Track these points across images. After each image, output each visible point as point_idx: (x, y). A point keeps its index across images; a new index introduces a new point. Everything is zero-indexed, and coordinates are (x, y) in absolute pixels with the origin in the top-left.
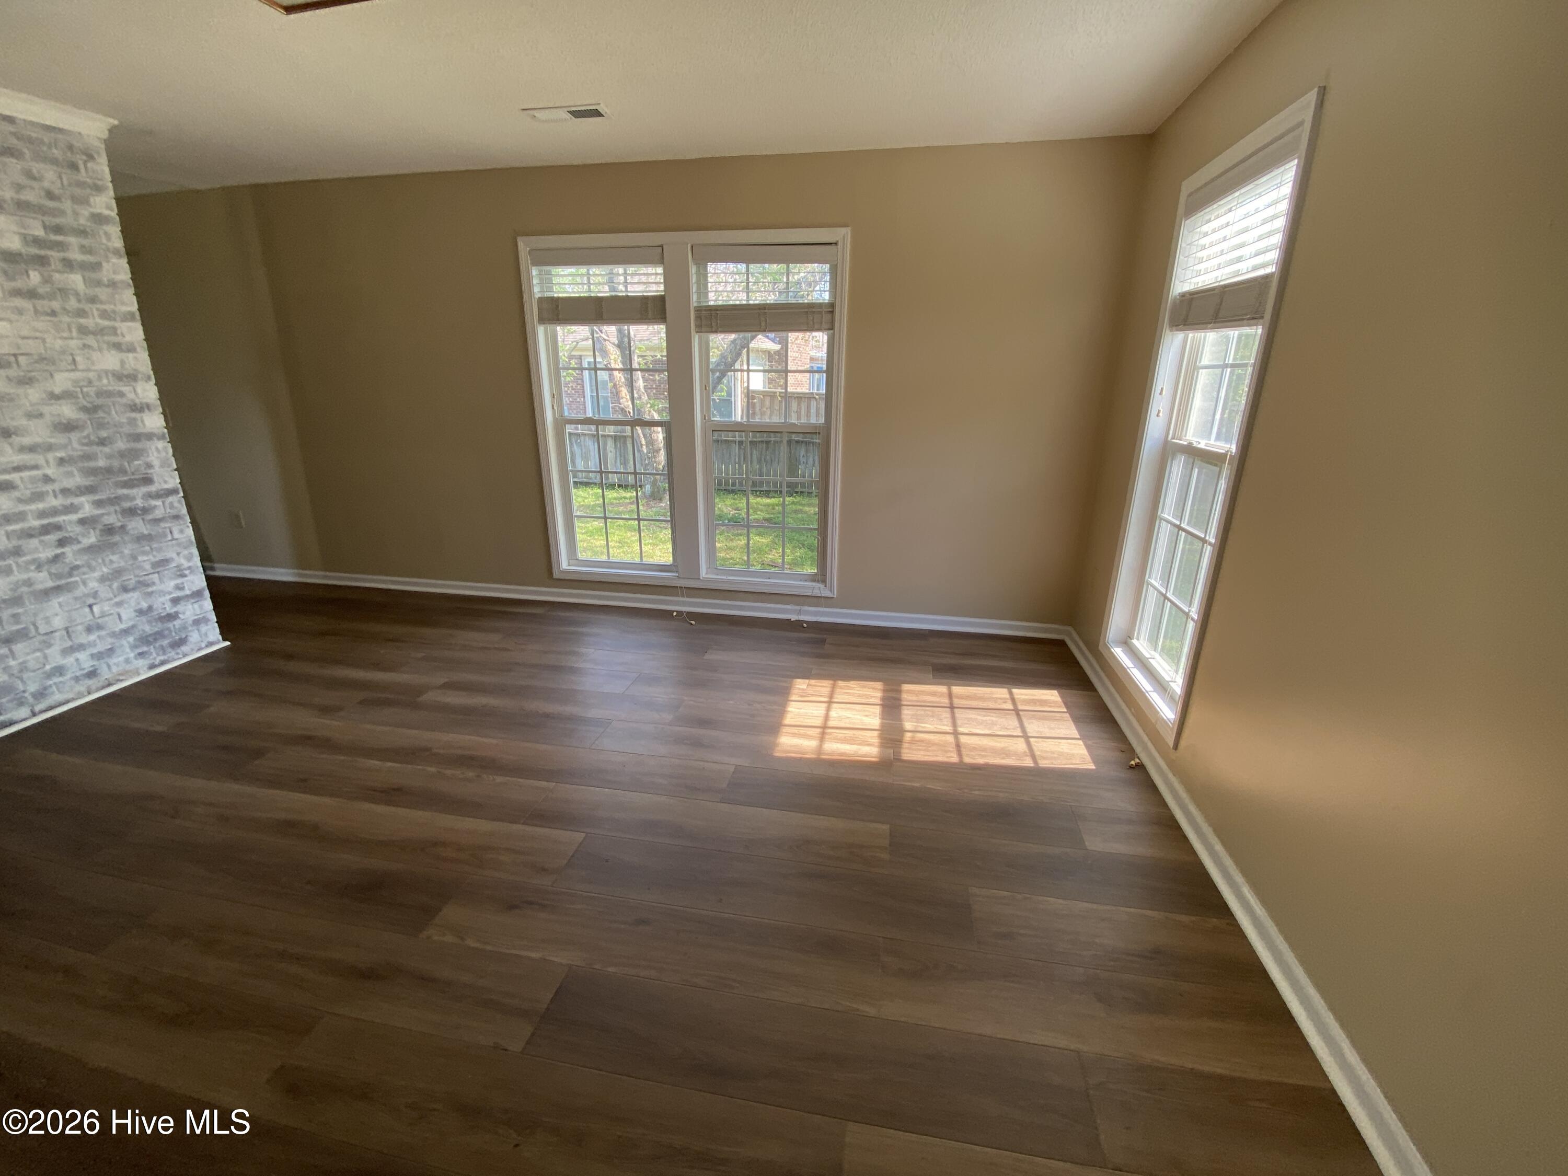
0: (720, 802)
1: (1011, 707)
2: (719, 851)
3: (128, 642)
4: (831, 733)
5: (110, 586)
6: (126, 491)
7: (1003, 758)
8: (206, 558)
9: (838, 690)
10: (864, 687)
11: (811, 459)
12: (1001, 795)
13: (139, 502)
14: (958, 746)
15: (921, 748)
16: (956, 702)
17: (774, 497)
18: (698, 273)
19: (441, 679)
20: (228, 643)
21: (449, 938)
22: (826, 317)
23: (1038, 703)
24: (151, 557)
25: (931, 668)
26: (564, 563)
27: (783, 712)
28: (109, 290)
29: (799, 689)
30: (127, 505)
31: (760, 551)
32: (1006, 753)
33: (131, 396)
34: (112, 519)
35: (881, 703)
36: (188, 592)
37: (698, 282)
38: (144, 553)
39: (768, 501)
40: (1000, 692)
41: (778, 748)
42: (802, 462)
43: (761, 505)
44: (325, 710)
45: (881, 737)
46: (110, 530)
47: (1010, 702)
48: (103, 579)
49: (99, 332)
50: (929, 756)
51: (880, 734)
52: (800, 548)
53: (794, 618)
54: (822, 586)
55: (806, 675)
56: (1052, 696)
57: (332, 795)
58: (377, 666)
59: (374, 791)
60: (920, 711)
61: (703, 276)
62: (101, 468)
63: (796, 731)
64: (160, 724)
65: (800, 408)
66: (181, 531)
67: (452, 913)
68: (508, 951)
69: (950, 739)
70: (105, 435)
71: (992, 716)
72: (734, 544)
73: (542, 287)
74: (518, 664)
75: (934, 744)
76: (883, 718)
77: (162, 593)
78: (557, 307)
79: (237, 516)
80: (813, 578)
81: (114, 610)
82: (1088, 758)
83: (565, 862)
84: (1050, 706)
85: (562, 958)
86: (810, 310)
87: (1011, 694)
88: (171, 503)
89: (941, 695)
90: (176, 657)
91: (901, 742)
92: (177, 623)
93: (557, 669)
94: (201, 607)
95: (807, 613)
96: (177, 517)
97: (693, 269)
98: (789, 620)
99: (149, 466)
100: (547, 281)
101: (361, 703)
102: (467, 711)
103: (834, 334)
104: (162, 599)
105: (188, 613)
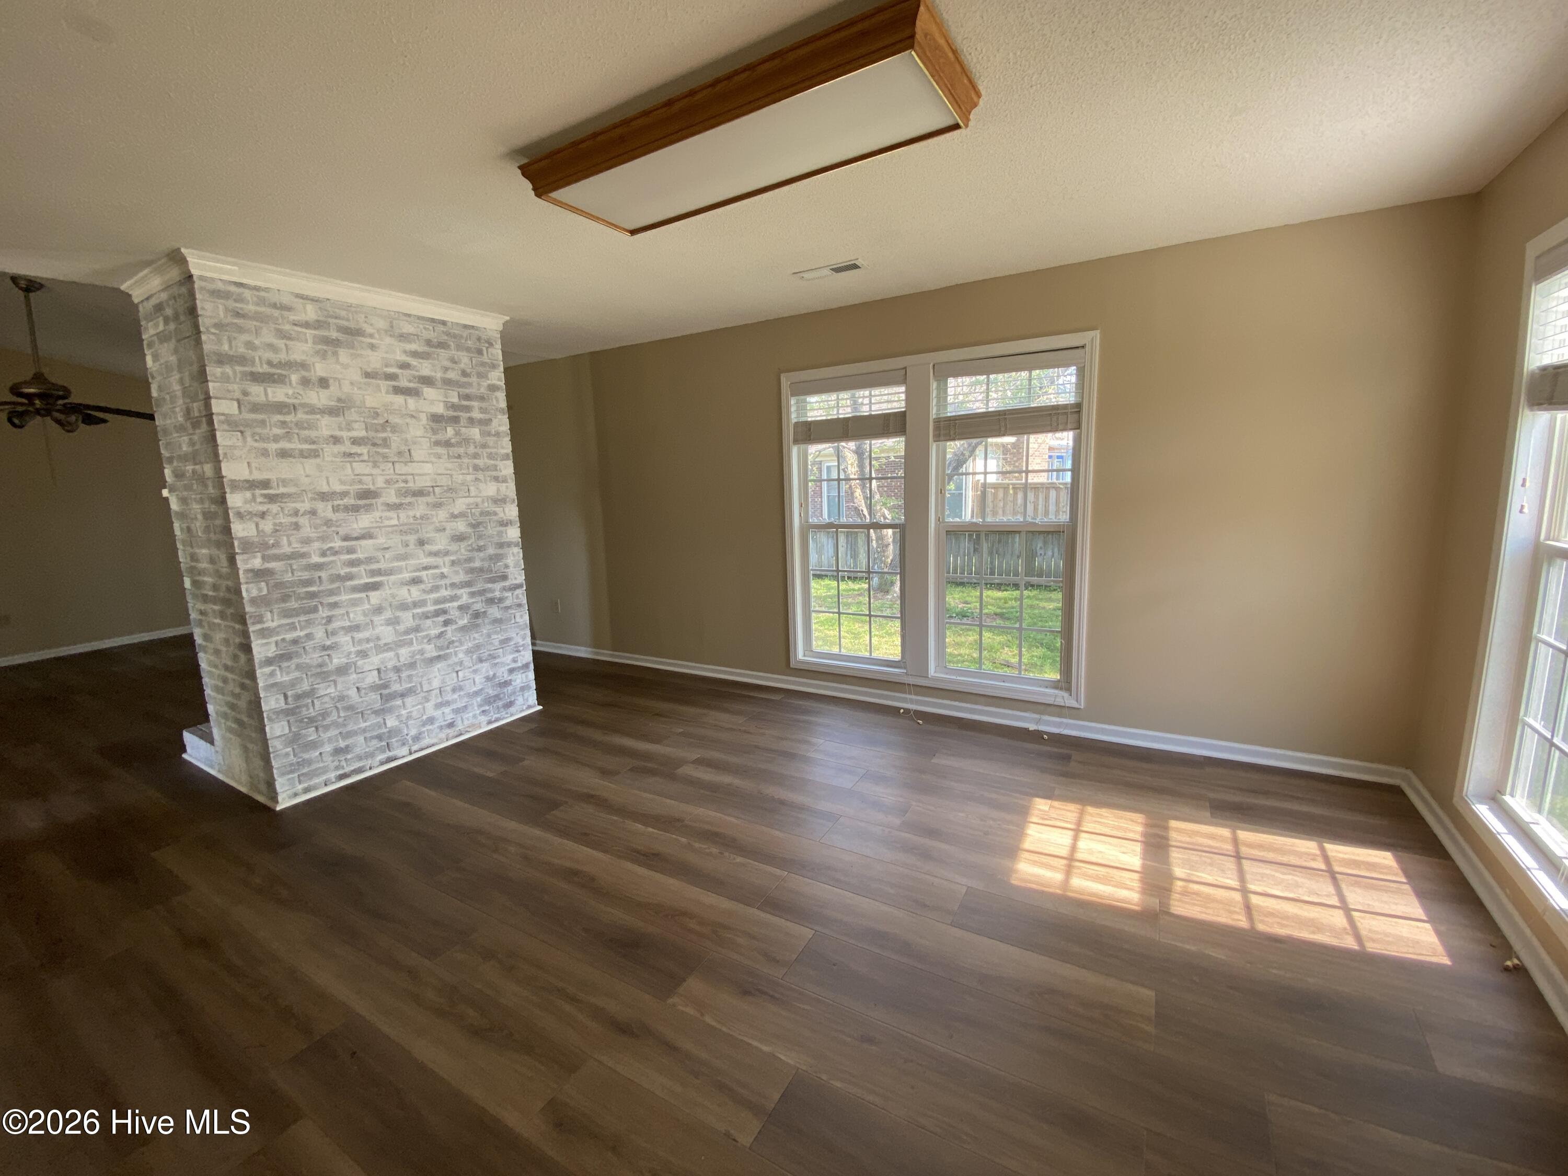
0: (951, 925)
1: (1323, 867)
2: (950, 980)
3: (477, 702)
4: (1079, 868)
5: (471, 657)
6: (490, 585)
7: (1314, 933)
8: (533, 637)
9: (1087, 818)
10: (1121, 818)
11: (1050, 553)
12: (1311, 980)
13: (497, 594)
14: (1248, 908)
15: (1196, 902)
16: (1244, 850)
17: (1006, 590)
18: (938, 388)
19: (695, 755)
20: (541, 707)
21: (690, 1011)
22: (1072, 418)
23: (1362, 867)
24: (499, 636)
25: (1208, 804)
26: (800, 654)
27: (1020, 834)
28: (495, 438)
29: (1040, 810)
30: (490, 595)
31: (991, 649)
32: (1316, 926)
33: (501, 515)
34: (479, 606)
35: (1143, 839)
36: (520, 664)
37: (938, 397)
38: (496, 633)
39: (999, 594)
40: (1307, 846)
41: (1014, 875)
42: (1039, 554)
43: (992, 599)
44: (605, 773)
45: (1142, 881)
46: (477, 615)
47: (1320, 859)
48: (469, 652)
49: (487, 468)
50: (1206, 913)
51: (1141, 877)
52: (1038, 647)
53: (1032, 727)
54: (1066, 695)
55: (1048, 795)
56: (1385, 858)
57: (605, 851)
58: (645, 737)
59: (638, 853)
60: (1194, 856)
61: (943, 390)
62: (476, 568)
63: (1037, 859)
64: (491, 770)
65: (1038, 499)
66: (521, 616)
67: (694, 985)
68: (740, 1037)
69: (1237, 896)
70: (482, 544)
71: (1296, 876)
72: (963, 639)
73: (798, 414)
74: (756, 747)
75: (1215, 900)
76: (1144, 859)
77: (503, 664)
78: (810, 430)
79: (557, 603)
80: (1055, 685)
81: (472, 676)
82: (1440, 949)
83: (794, 957)
84: (1381, 873)
85: (790, 1058)
86: (1054, 412)
87: (1323, 849)
88: (517, 595)
89: (1222, 839)
90: (506, 716)
91: (1170, 891)
92: (510, 688)
93: (790, 756)
94: (527, 676)
95: (1048, 723)
96: (520, 605)
97: (934, 385)
98: (1027, 730)
99: (507, 566)
100: (802, 409)
101: (631, 770)
102: (714, 788)
103: (1080, 434)
104: (503, 669)
105: (518, 681)
